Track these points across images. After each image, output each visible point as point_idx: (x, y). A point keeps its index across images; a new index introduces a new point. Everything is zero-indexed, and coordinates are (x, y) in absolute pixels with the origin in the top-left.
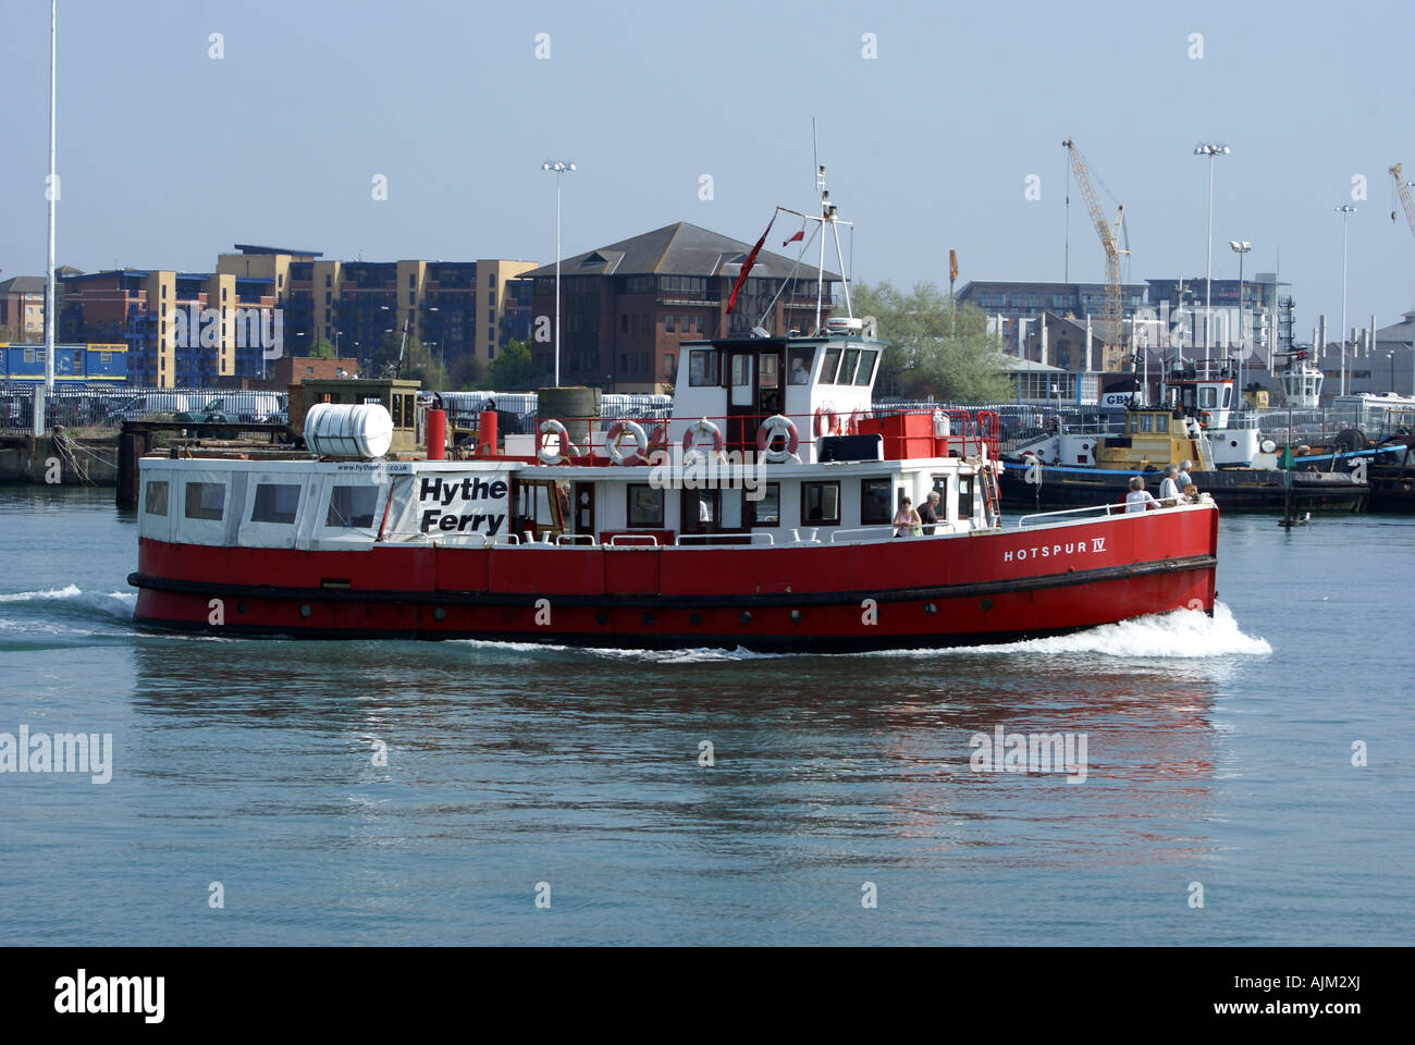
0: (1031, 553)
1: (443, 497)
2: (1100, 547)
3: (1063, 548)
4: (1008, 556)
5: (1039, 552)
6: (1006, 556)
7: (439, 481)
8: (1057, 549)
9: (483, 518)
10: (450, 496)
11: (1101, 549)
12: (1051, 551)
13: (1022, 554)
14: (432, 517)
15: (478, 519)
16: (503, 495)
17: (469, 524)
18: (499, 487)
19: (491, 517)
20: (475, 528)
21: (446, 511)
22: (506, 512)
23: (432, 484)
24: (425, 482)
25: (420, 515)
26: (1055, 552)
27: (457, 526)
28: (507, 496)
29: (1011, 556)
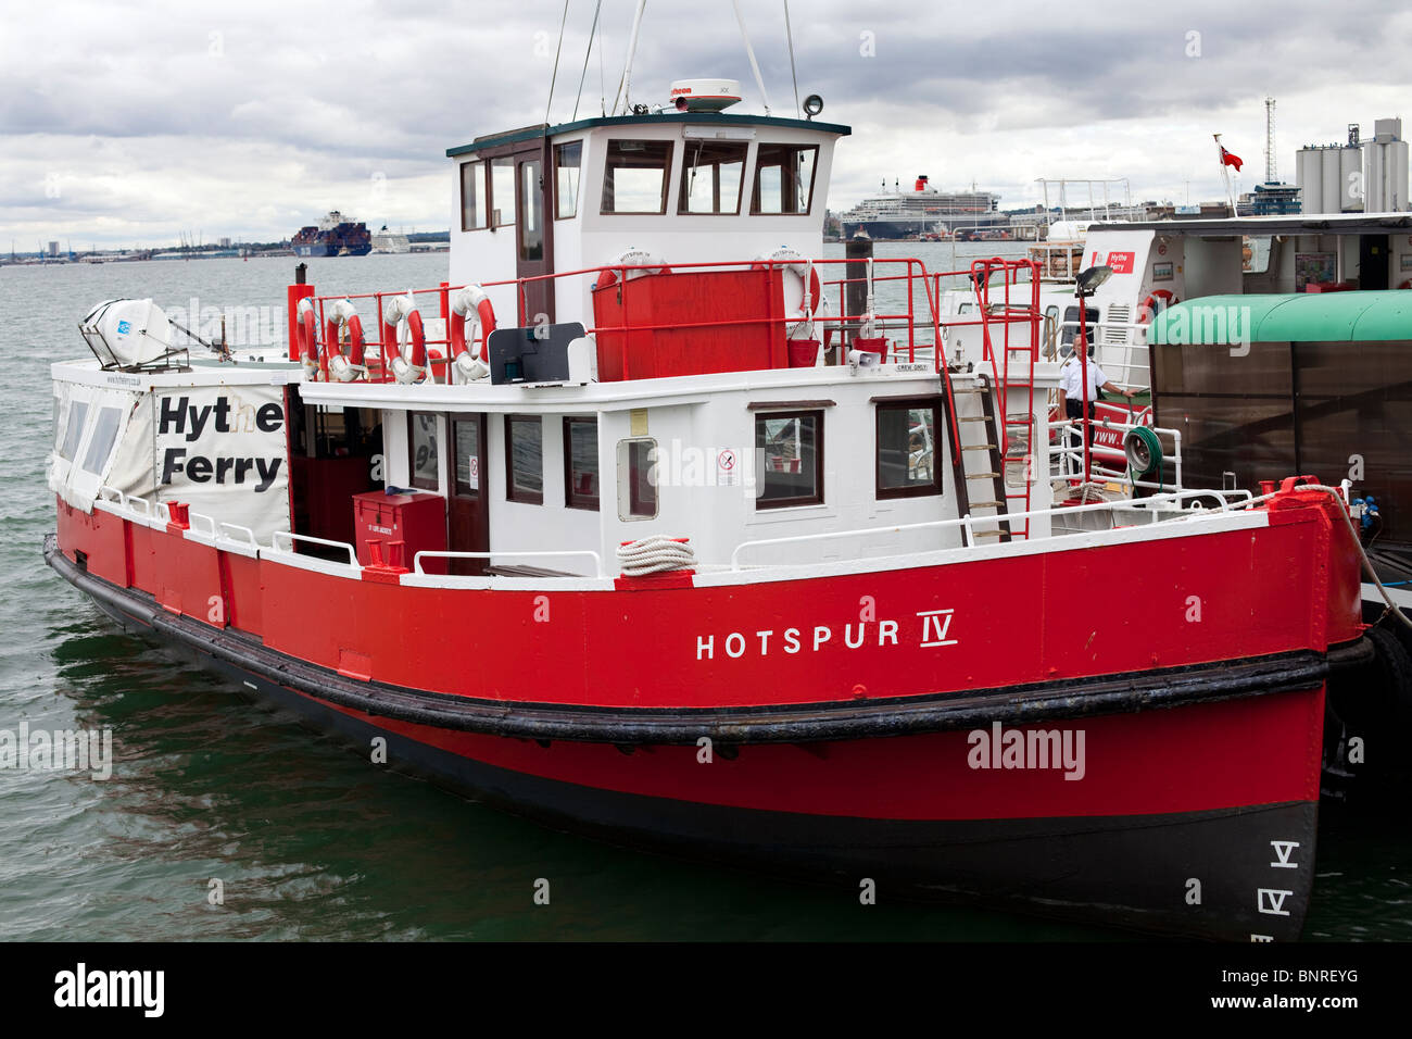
0: (754, 644)
1: (188, 428)
2: (941, 634)
3: (838, 634)
4: (705, 647)
5: (777, 642)
6: (701, 647)
7: (184, 401)
8: (821, 635)
9: (249, 464)
10: (198, 426)
11: (943, 639)
12: (806, 639)
13: (735, 645)
14: (178, 460)
15: (242, 468)
16: (279, 425)
17: (230, 473)
18: (271, 412)
19: (261, 462)
20: (240, 478)
21: (194, 450)
22: (284, 454)
23: (174, 406)
24: (166, 402)
25: (161, 456)
26: (817, 641)
27: (214, 475)
28: (283, 428)
29: (710, 647)
